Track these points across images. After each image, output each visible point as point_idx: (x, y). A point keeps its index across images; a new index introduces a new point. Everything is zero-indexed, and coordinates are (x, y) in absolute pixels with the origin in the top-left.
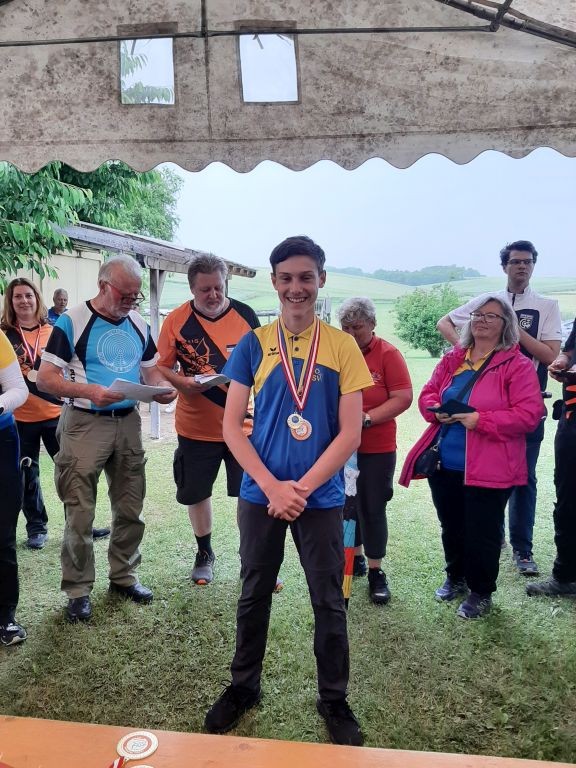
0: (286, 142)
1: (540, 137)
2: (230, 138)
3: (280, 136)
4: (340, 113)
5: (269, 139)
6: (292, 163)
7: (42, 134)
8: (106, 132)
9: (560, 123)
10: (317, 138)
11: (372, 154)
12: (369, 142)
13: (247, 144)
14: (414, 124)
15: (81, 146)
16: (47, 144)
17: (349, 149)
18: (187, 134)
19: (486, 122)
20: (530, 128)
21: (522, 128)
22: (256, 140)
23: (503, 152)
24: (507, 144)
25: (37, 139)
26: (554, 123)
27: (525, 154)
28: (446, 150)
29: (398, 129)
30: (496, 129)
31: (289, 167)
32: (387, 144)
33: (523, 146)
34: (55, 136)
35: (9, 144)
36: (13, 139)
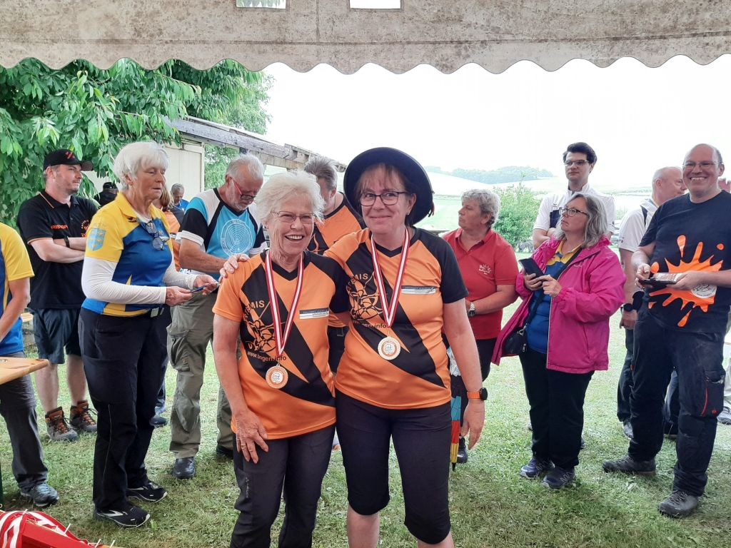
0: (388, 46)
1: (625, 47)
2: (337, 41)
3: (383, 41)
4: (439, 21)
5: (372, 43)
6: (393, 66)
7: (161, 33)
8: (221, 34)
9: (644, 35)
10: (417, 43)
11: (468, 60)
12: (466, 48)
13: (352, 48)
14: (509, 33)
15: (198, 46)
16: (167, 42)
17: (446, 54)
18: (296, 37)
19: (575, 33)
20: (616, 39)
21: (609, 39)
22: (361, 44)
23: (590, 60)
24: (594, 53)
25: (157, 38)
26: (639, 35)
27: (609, 63)
28: (536, 58)
29: (493, 37)
30: (584, 39)
31: (390, 70)
32: (483, 50)
33: (609, 55)
34: (174, 36)
35: (130, 42)
36: (134, 37)
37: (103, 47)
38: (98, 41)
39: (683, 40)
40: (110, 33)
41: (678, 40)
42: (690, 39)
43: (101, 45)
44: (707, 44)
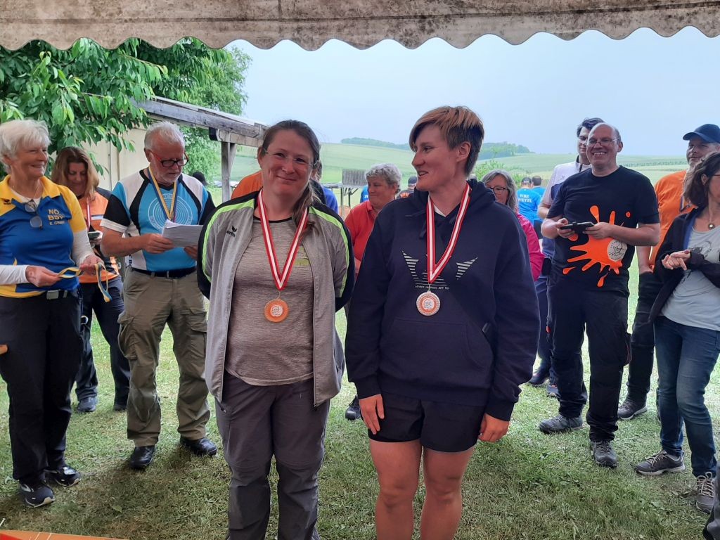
0: (351, 21)
1: (589, 20)
2: (298, 17)
3: (346, 16)
5: (335, 19)
6: (357, 42)
7: (121, 12)
8: (182, 11)
9: (607, 7)
10: (381, 18)
11: (432, 34)
12: (429, 23)
13: (315, 24)
14: (472, 6)
15: (158, 24)
16: (126, 21)
17: (410, 30)
18: (257, 13)
19: (539, 6)
20: (580, 12)
21: (573, 12)
23: (555, 34)
24: (558, 26)
25: (116, 17)
26: (603, 8)
27: (574, 36)
28: (501, 32)
29: (457, 11)
30: (548, 13)
31: (354, 45)
32: (447, 25)
33: (573, 28)
34: (133, 15)
35: (89, 21)
36: (94, 17)
37: (61, 27)
38: (56, 22)
39: (646, 12)
40: (68, 13)
41: (641, 13)
42: (653, 11)
43: (58, 25)
44: (670, 16)
